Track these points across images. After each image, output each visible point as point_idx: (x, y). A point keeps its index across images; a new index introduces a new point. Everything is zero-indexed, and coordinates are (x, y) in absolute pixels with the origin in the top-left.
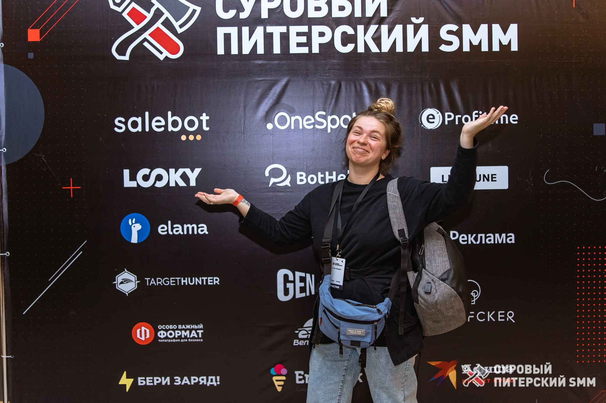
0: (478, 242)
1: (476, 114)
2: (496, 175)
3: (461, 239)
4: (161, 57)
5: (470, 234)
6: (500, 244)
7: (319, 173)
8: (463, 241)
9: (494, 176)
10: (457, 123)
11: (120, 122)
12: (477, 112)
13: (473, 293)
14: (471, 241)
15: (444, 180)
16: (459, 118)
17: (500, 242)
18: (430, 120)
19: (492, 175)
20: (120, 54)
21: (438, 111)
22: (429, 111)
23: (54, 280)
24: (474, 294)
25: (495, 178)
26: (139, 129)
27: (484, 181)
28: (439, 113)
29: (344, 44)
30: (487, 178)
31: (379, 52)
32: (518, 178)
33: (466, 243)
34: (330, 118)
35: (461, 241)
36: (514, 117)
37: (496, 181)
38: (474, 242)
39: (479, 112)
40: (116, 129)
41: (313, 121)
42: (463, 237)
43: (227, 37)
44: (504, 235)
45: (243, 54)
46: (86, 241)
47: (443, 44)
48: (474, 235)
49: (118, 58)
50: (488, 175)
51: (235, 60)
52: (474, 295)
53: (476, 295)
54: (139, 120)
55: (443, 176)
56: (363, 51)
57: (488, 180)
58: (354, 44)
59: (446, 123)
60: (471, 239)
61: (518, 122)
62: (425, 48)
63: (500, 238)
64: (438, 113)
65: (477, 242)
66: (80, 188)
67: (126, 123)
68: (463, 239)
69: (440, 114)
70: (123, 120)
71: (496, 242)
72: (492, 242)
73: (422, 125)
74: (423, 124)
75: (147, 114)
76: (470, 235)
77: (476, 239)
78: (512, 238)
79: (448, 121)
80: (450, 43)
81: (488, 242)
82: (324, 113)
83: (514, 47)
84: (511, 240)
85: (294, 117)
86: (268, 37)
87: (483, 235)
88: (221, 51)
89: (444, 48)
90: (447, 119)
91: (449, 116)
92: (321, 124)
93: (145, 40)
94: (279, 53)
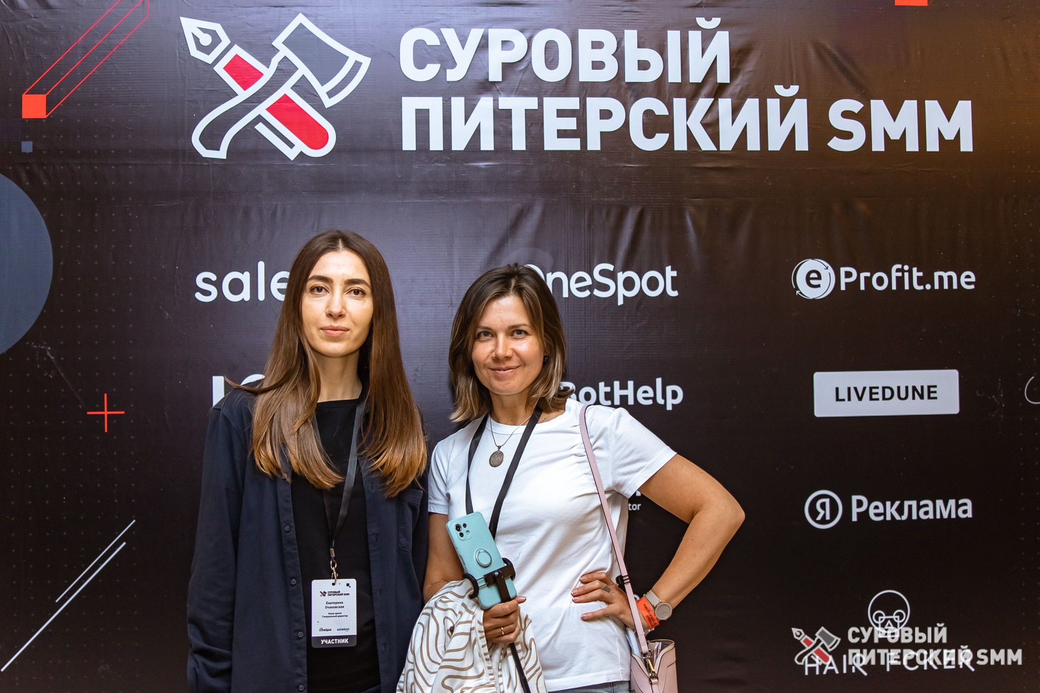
0: (904, 517)
1: (898, 270)
2: (935, 386)
3: (872, 512)
4: (291, 154)
5: (888, 501)
6: (945, 519)
7: (602, 384)
8: (877, 515)
9: (932, 389)
10: (862, 287)
11: (206, 280)
12: (899, 266)
13: (897, 615)
14: (892, 516)
15: (840, 398)
16: (866, 278)
17: (945, 516)
18: (813, 282)
19: (929, 387)
20: (208, 147)
21: (827, 264)
22: (809, 265)
23: (66, 600)
24: (898, 617)
25: (935, 392)
26: (246, 295)
27: (914, 398)
28: (830, 267)
29: (649, 133)
30: (920, 393)
31: (716, 149)
32: (977, 392)
33: (881, 518)
34: (621, 277)
35: (873, 514)
36: (968, 277)
37: (936, 398)
38: (897, 517)
39: (903, 267)
40: (199, 296)
41: (589, 282)
42: (876, 507)
43: (422, 117)
44: (952, 502)
45: (453, 149)
46: (134, 521)
47: (835, 137)
48: (897, 503)
49: (204, 156)
50: (922, 387)
51: (437, 161)
52: (898, 619)
53: (901, 618)
54: (245, 278)
55: (837, 389)
56: (686, 149)
57: (922, 397)
58: (667, 135)
59: (843, 288)
60: (891, 510)
61: (975, 286)
62: (802, 144)
63: (945, 509)
64: (827, 268)
65: (902, 517)
66: (123, 413)
67: (218, 284)
68: (877, 511)
69: (831, 270)
70: (213, 277)
71: (938, 517)
72: (931, 516)
73: (797, 292)
74: (799, 290)
75: (261, 265)
76: (888, 504)
77: (900, 510)
78: (967, 509)
79: (846, 284)
80: (848, 135)
81: (923, 517)
82: (610, 267)
83: (967, 145)
84: (965, 512)
85: (552, 274)
86: (502, 118)
87: (914, 503)
88: (409, 143)
89: (836, 144)
90: (844, 280)
91: (848, 275)
92: (605, 288)
93: (259, 119)
94: (524, 149)
